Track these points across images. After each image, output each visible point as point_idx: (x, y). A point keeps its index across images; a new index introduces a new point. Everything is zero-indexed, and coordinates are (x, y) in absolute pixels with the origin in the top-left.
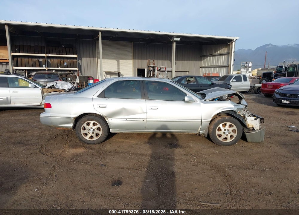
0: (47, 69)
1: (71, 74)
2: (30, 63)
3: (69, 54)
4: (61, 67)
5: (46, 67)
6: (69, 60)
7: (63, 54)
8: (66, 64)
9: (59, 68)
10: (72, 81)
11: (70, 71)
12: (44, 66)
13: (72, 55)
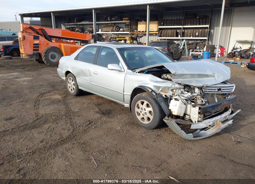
0: (181, 39)
1: (201, 43)
2: (170, 34)
3: (202, 24)
4: (193, 37)
5: (181, 37)
6: (201, 30)
7: (196, 25)
8: (197, 34)
9: (192, 38)
10: (200, 50)
11: (201, 40)
12: (179, 36)
13: (204, 25)
